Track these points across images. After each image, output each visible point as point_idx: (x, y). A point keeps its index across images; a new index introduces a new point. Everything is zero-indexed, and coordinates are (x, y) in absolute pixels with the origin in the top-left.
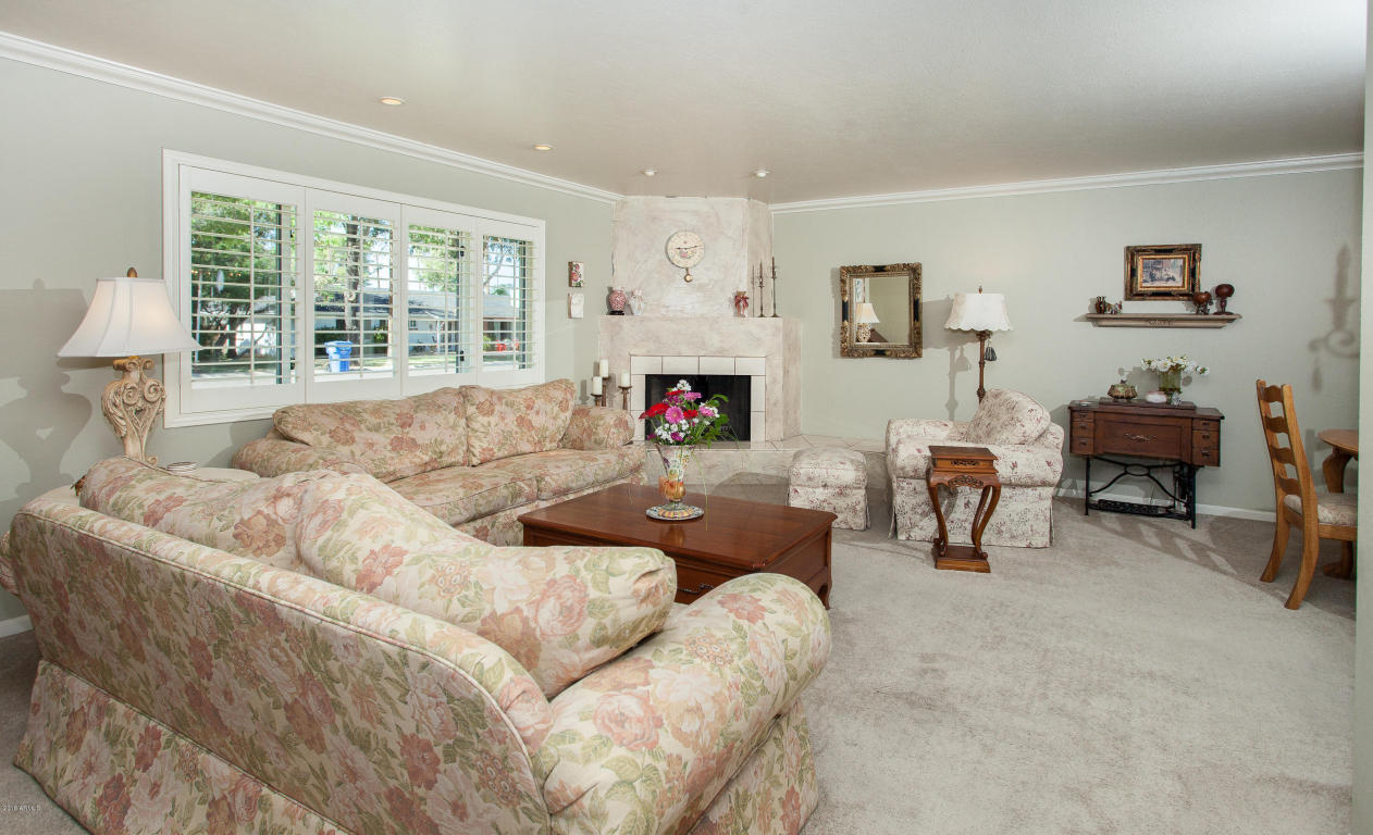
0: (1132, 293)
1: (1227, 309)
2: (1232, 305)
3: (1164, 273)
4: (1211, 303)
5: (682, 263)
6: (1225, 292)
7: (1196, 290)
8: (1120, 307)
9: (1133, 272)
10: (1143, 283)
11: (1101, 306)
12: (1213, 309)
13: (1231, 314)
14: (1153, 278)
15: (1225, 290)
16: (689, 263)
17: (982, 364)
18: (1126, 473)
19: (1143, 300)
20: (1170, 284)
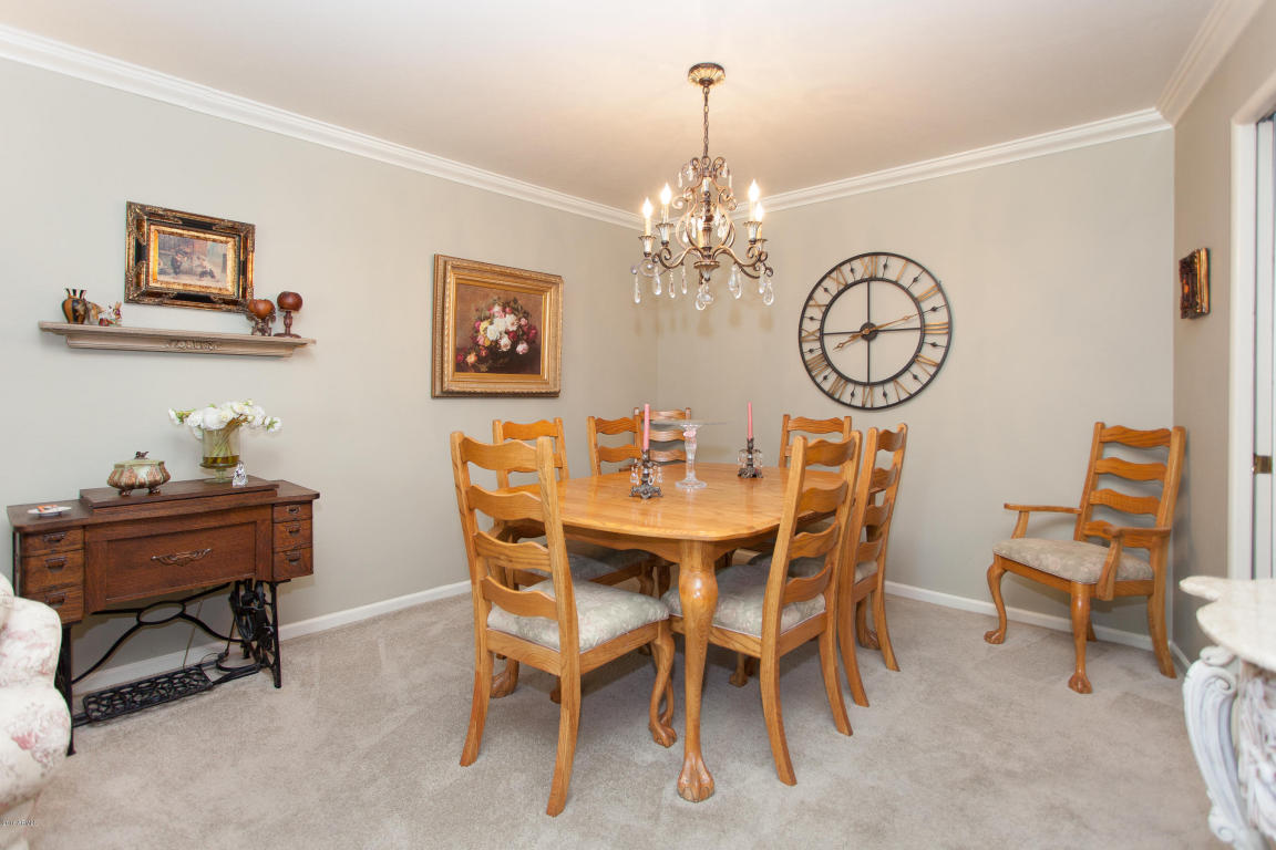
0: (141, 292)
1: (293, 330)
2: (302, 325)
3: (196, 262)
4: (273, 319)
6: (290, 304)
7: (248, 297)
8: (118, 313)
9: (141, 253)
10: (157, 274)
11: (77, 309)
12: (278, 326)
13: (298, 337)
14: (177, 269)
15: (290, 300)
18: (141, 624)
19: (160, 304)
20: (206, 282)
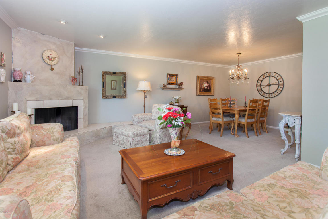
0: (168, 83)
4: (180, 86)
5: (49, 62)
6: (181, 84)
7: (178, 83)
8: (166, 86)
13: (182, 88)
14: (171, 80)
16: (53, 63)
17: (145, 99)
19: (170, 85)
20: (173, 82)
